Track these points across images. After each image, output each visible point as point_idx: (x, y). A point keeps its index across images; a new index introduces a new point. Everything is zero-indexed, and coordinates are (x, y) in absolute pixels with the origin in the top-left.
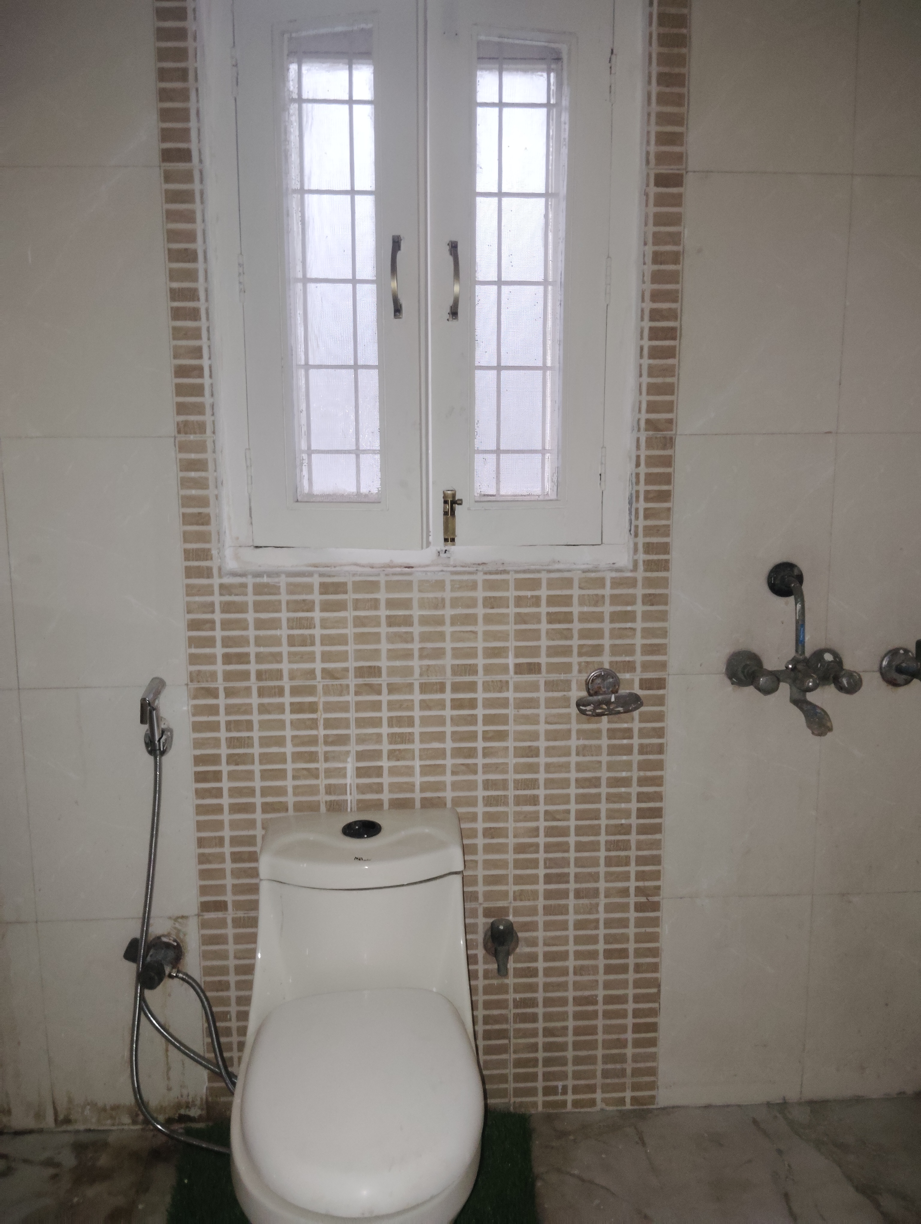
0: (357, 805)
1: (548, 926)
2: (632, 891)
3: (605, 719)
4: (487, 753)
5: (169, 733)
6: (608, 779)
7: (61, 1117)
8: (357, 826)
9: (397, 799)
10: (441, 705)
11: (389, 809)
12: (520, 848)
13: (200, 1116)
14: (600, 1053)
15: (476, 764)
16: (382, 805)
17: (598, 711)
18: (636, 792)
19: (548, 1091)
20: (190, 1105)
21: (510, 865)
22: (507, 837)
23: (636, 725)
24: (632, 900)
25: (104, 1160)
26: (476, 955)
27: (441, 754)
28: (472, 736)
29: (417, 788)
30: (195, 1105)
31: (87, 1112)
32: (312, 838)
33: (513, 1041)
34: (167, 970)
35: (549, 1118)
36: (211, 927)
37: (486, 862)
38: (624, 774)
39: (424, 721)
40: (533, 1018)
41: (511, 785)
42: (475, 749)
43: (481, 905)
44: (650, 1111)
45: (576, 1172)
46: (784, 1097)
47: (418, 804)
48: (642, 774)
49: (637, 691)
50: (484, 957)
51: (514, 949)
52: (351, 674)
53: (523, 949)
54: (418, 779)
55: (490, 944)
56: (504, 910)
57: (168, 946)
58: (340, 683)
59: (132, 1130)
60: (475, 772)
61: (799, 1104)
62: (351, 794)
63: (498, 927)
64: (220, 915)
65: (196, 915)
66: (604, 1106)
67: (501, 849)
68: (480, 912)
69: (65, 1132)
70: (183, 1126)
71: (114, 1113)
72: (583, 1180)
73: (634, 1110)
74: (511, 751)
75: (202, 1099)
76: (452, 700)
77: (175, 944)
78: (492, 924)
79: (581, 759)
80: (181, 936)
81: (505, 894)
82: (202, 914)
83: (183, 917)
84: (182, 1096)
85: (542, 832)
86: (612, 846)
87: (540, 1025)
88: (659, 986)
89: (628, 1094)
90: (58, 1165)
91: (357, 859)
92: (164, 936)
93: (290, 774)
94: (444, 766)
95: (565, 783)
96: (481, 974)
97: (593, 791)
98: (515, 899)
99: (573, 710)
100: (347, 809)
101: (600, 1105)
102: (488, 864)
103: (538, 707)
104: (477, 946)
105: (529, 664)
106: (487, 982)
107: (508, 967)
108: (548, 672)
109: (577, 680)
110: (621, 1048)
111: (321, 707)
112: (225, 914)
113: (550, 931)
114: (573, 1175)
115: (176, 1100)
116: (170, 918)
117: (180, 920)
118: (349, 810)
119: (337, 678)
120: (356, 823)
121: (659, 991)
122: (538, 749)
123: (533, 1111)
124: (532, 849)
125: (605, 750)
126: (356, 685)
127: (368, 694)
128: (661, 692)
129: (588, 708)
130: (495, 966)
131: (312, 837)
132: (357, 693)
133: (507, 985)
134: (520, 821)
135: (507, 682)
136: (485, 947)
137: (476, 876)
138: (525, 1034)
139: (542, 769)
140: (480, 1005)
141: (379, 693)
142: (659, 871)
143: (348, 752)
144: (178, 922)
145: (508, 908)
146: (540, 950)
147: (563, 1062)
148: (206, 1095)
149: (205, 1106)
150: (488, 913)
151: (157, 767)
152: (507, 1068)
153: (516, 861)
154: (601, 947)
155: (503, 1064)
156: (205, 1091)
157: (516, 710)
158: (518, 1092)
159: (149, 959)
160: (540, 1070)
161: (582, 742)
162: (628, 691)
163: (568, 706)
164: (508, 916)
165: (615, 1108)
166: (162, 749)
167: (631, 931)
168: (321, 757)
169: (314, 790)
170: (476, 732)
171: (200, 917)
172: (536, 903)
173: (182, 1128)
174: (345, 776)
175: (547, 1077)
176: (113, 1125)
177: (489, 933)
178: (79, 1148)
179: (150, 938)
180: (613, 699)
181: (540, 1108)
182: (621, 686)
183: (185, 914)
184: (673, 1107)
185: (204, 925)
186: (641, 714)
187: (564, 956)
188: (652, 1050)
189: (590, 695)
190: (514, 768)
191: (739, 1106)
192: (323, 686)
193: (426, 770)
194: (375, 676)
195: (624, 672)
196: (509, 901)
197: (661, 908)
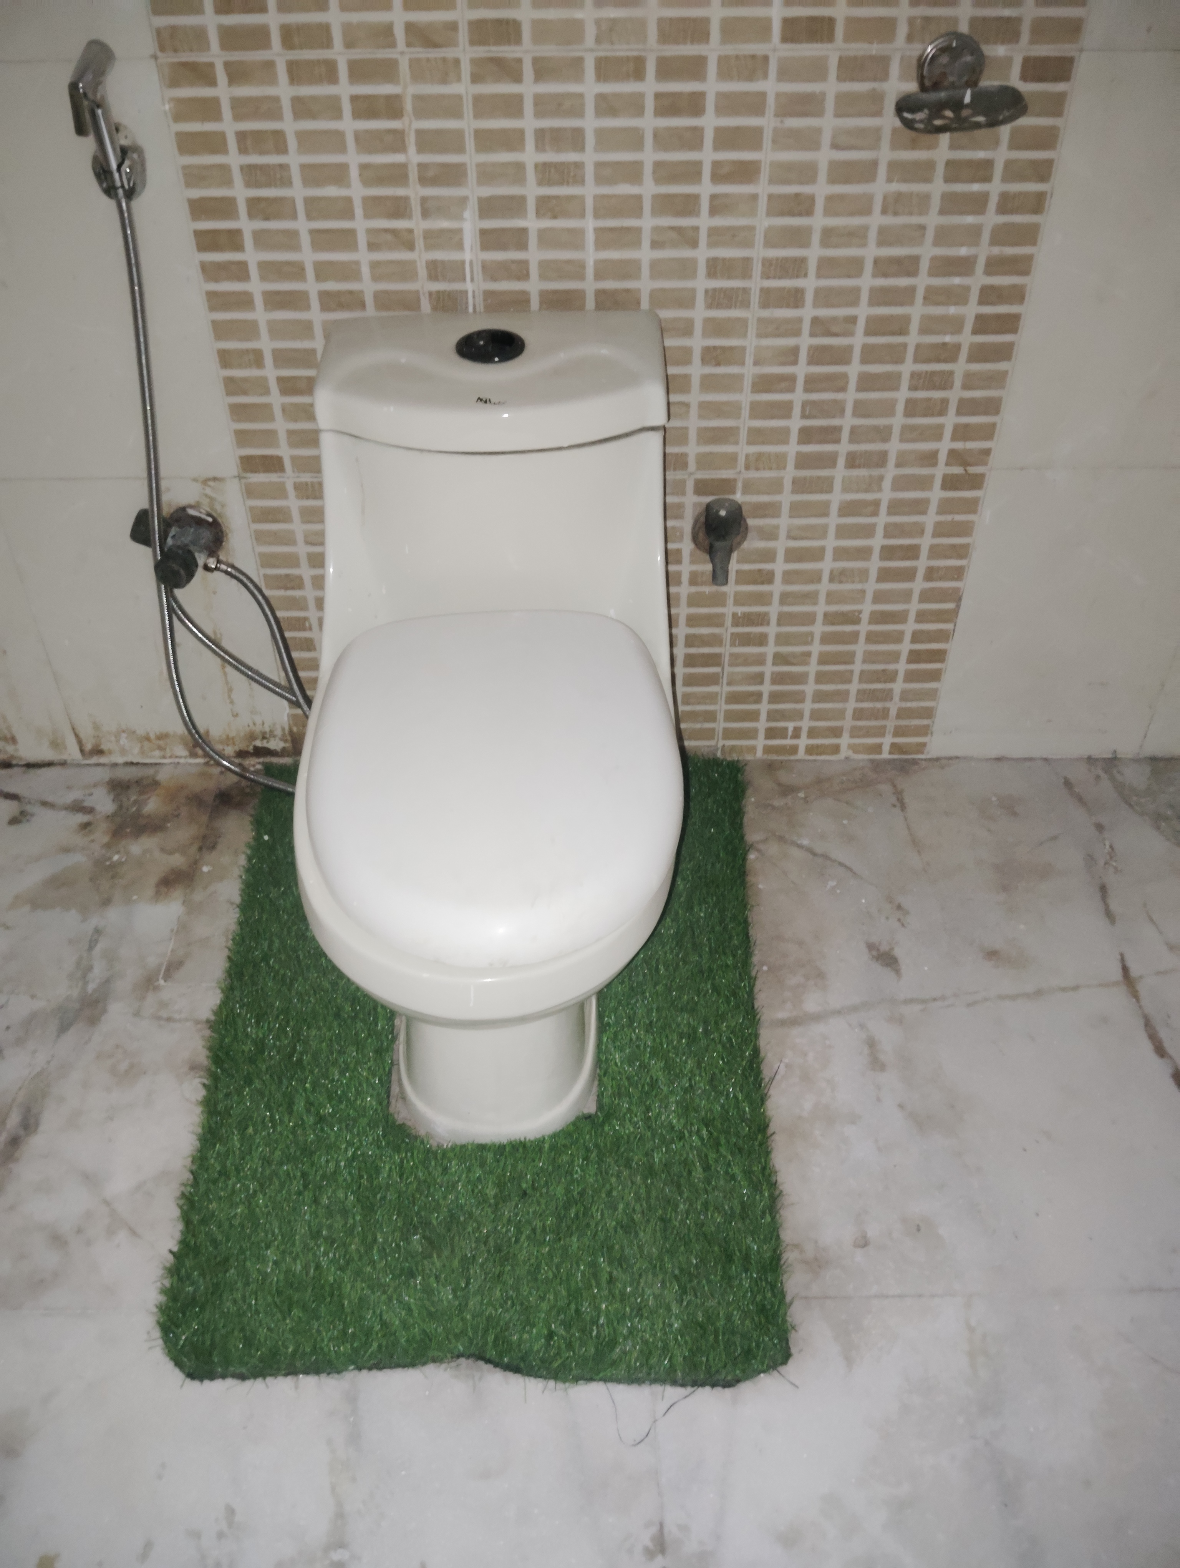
0: (485, 300)
1: (796, 509)
2: (942, 457)
3: (945, 138)
4: (718, 206)
5: (135, 156)
6: (934, 259)
7: (88, 747)
8: (482, 339)
9: (555, 292)
10: (635, 105)
11: (540, 309)
12: (764, 384)
13: (284, 749)
14: (854, 687)
15: (696, 229)
16: (528, 301)
17: (938, 122)
18: (979, 287)
19: (771, 733)
20: (268, 736)
21: (743, 411)
22: (743, 364)
23: (1001, 155)
24: (940, 470)
25: (153, 805)
26: (679, 551)
27: (633, 206)
28: (692, 172)
29: (590, 271)
30: (275, 736)
31: (123, 741)
32: (403, 360)
33: (727, 669)
34: (201, 559)
35: (770, 767)
36: (263, 496)
37: (703, 405)
38: (963, 251)
39: (605, 139)
40: (761, 640)
41: (757, 269)
42: (696, 197)
43: (692, 474)
44: (915, 762)
45: (805, 842)
46: (1115, 751)
47: (590, 303)
48: (996, 250)
49: (1015, 81)
50: (692, 554)
51: (740, 544)
52: (463, 35)
53: (752, 543)
54: (590, 256)
55: (701, 535)
56: (728, 485)
57: (199, 522)
58: (442, 55)
59: (190, 764)
60: (694, 244)
61: (1136, 760)
62: (472, 280)
63: (718, 511)
64: (273, 477)
65: (235, 477)
66: (850, 753)
67: (731, 383)
68: (690, 486)
69: (98, 765)
70: (261, 760)
71: (161, 743)
72: (814, 854)
73: (894, 760)
74: (763, 204)
75: (283, 729)
76: (658, 96)
77: (210, 520)
78: (708, 507)
79: (890, 220)
80: (218, 507)
81: (732, 459)
82: (245, 475)
83: (215, 479)
84: (254, 724)
85: (803, 356)
86: (920, 381)
87: (770, 649)
88: (959, 600)
89: (887, 741)
90: (90, 811)
91: (481, 400)
92: (191, 507)
93: (362, 240)
94: (638, 230)
95: (854, 267)
96: (685, 578)
97: (903, 282)
98: (747, 468)
99: (889, 121)
100: (467, 308)
101: (844, 752)
102: (707, 409)
103: (820, 113)
104: (682, 536)
105: (813, 20)
106: (694, 589)
107: (730, 568)
108: (848, 38)
109: (902, 58)
110: (885, 682)
111: (408, 106)
112: (283, 477)
113: (800, 517)
114: (800, 846)
115: (248, 729)
116: (195, 480)
117: (211, 483)
118: (471, 309)
119: (436, 45)
120: (480, 334)
121: (958, 607)
122: (811, 199)
123: (749, 757)
124: (783, 385)
125: (936, 203)
126: (473, 61)
127: (497, 80)
128: (1060, 87)
129: (919, 116)
130: (709, 567)
131: (403, 358)
132: (476, 78)
133: (724, 594)
134: (767, 336)
135: (766, 58)
136: (695, 539)
137: (687, 428)
138: (747, 660)
139: (816, 238)
140: (682, 621)
141: (517, 78)
142: (994, 425)
143: (464, 200)
144: (210, 486)
145: (735, 480)
146: (781, 545)
147: (799, 697)
148: (289, 724)
149: (289, 738)
150: (701, 487)
151: (126, 224)
152: (716, 703)
153: (754, 405)
154: (878, 542)
155: (712, 698)
156: (286, 719)
157: (779, 119)
158: (728, 734)
159: (170, 541)
160: (764, 707)
161: (896, 187)
162: (996, 83)
163: (878, 113)
164: (734, 493)
165: (866, 757)
166: (127, 187)
167: (930, 519)
168: (416, 208)
169: (406, 271)
170: (699, 164)
171: (243, 481)
172: (781, 473)
173: (259, 763)
174: (460, 246)
175: (772, 716)
176: (164, 757)
177: (703, 519)
178: (118, 787)
179: (166, 511)
180: (967, 99)
181: (759, 754)
182: (986, 72)
183: (219, 475)
184: (950, 758)
185: (250, 492)
186: (1013, 133)
187: (817, 555)
188: (933, 685)
189: (923, 88)
190: (765, 237)
191: (1046, 760)
192: (411, 60)
193: (605, 239)
194: (509, 42)
195: (995, 43)
196: (738, 470)
197: (985, 485)
